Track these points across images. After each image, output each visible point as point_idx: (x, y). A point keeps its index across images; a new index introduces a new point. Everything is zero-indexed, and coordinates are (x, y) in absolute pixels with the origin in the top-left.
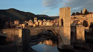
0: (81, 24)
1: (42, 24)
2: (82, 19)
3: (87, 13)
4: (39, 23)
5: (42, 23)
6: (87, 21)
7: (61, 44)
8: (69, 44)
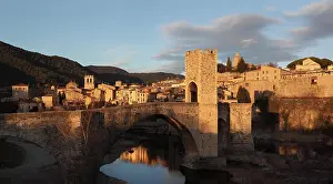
0: (232, 98)
1: (114, 97)
2: (234, 84)
3: (243, 67)
4: (103, 92)
5: (114, 92)
6: (247, 88)
7: (190, 155)
8: (215, 154)
